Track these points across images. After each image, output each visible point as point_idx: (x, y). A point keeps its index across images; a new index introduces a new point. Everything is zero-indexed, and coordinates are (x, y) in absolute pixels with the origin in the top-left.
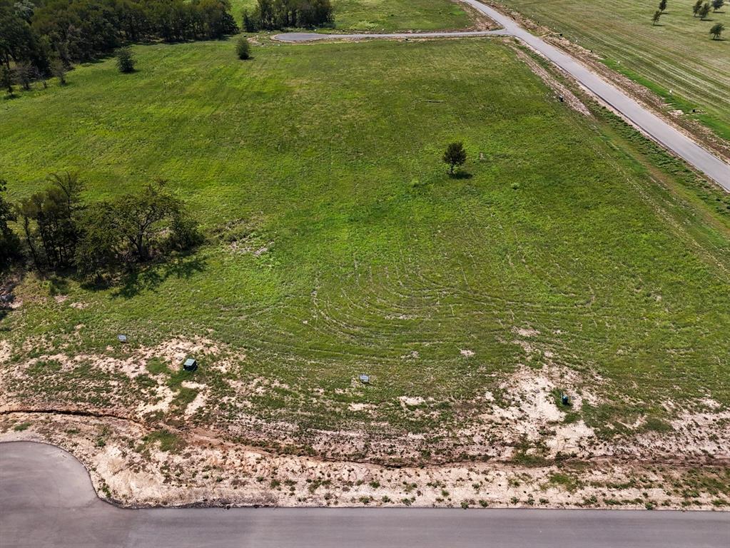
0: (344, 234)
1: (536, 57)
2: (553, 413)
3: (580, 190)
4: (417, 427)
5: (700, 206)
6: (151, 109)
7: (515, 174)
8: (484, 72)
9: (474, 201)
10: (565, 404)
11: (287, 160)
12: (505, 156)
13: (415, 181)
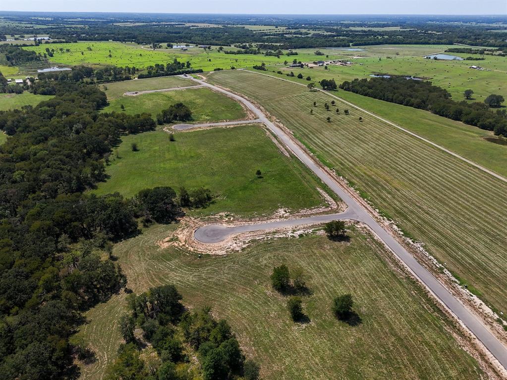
0: (240, 193)
1: (272, 134)
2: (284, 213)
3: (287, 178)
4: (266, 216)
5: (312, 180)
6: (162, 165)
7: (273, 176)
8: (258, 142)
9: (265, 183)
10: (286, 211)
11: (216, 177)
12: (270, 171)
13: (250, 180)
